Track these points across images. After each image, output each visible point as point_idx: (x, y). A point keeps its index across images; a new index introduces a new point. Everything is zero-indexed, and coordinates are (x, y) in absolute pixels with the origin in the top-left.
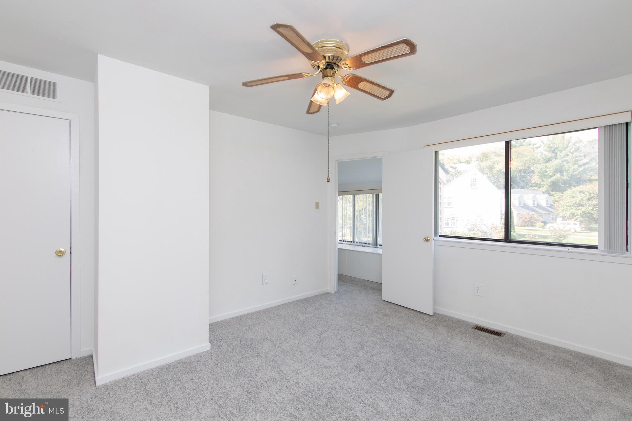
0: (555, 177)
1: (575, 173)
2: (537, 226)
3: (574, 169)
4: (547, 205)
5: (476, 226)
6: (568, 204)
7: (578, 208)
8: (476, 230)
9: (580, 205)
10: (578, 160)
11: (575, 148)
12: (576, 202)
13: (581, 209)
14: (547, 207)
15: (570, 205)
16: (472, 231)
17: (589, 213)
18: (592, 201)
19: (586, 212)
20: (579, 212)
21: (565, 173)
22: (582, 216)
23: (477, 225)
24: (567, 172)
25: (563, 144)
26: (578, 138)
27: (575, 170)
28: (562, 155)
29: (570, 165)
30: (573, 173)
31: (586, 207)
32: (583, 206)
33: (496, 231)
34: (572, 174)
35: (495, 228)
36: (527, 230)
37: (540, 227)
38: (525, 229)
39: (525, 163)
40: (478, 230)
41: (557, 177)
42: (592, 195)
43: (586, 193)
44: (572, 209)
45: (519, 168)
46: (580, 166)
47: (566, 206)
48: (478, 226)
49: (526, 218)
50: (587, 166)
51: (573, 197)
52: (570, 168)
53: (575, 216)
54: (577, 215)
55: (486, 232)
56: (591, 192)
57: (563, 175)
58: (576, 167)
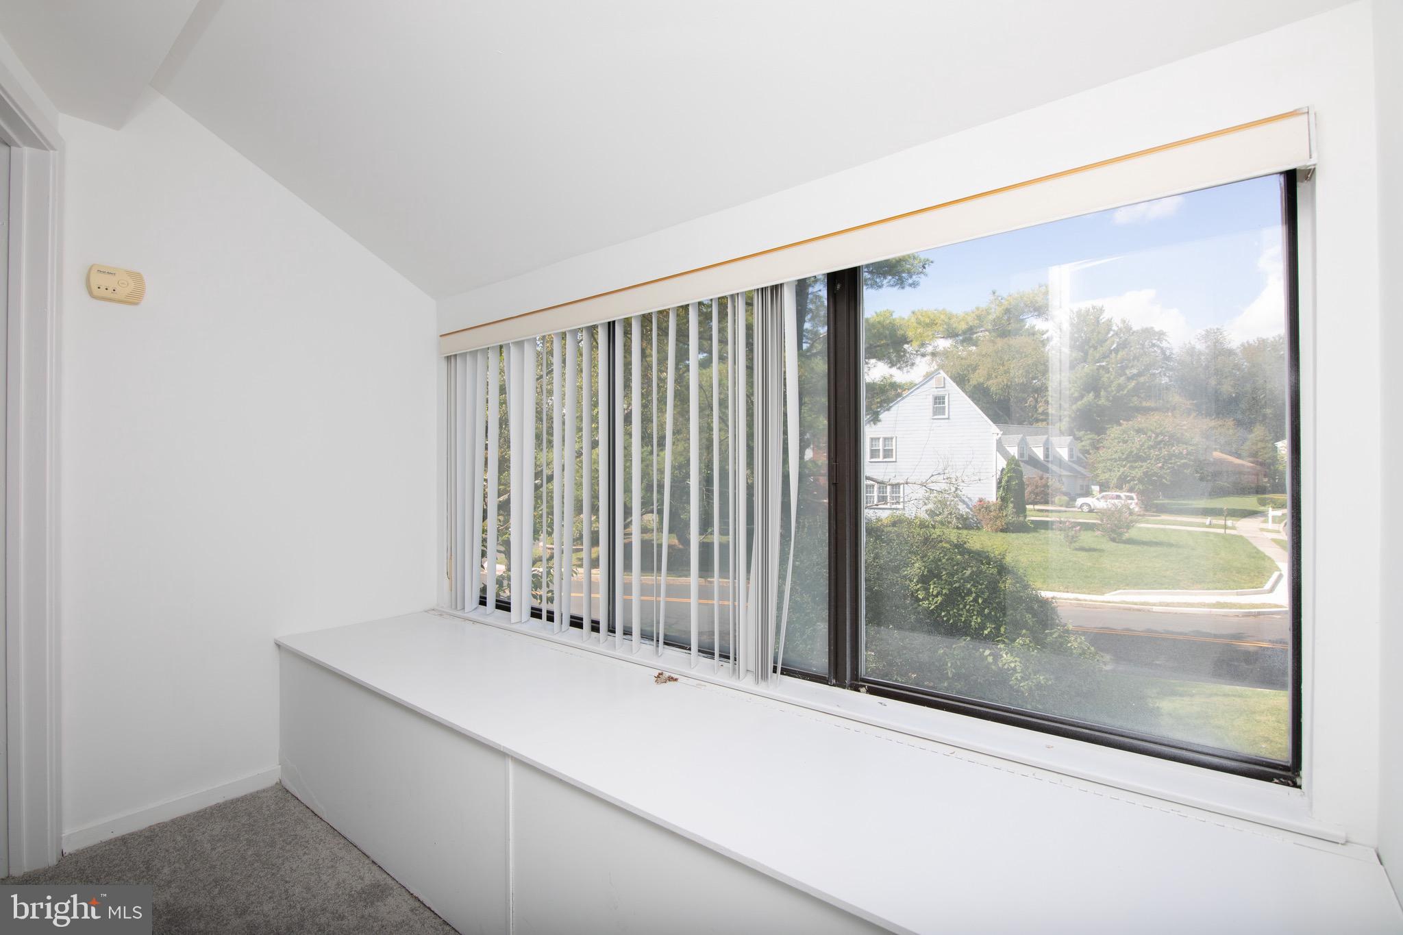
0: (1085, 399)
1: (1121, 392)
2: (1056, 502)
3: (1119, 384)
4: (1072, 460)
5: (946, 505)
6: (1116, 456)
7: (1133, 464)
8: (946, 513)
9: (1139, 458)
10: (1127, 367)
11: (1118, 342)
12: (1132, 452)
13: (1142, 466)
14: (1070, 464)
15: (1119, 458)
16: (938, 515)
17: (1155, 474)
18: (1160, 449)
19: (1150, 473)
20: (1138, 473)
21: (1103, 393)
22: (1141, 481)
23: (948, 503)
24: (1105, 389)
25: (1099, 333)
26: (1124, 322)
27: (1120, 388)
28: (1097, 356)
29: (1112, 377)
30: (1119, 392)
31: (1149, 463)
32: (1144, 460)
33: (988, 515)
34: (1115, 394)
35: (986, 508)
36: (1039, 510)
37: (1061, 506)
38: (1035, 510)
39: (1027, 372)
40: (951, 514)
41: (1089, 401)
42: (1160, 438)
43: (1149, 433)
44: (1125, 466)
45: (1016, 380)
46: (1129, 379)
47: (1111, 460)
48: (950, 504)
49: (1037, 487)
50: (1142, 379)
51: (1125, 442)
52: (1112, 382)
53: (1129, 482)
54: (1133, 480)
55: (967, 519)
56: (1158, 431)
57: (1097, 396)
58: (1122, 380)
